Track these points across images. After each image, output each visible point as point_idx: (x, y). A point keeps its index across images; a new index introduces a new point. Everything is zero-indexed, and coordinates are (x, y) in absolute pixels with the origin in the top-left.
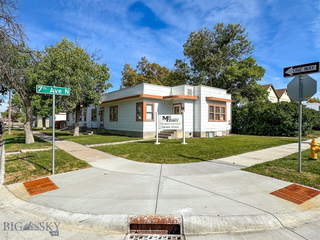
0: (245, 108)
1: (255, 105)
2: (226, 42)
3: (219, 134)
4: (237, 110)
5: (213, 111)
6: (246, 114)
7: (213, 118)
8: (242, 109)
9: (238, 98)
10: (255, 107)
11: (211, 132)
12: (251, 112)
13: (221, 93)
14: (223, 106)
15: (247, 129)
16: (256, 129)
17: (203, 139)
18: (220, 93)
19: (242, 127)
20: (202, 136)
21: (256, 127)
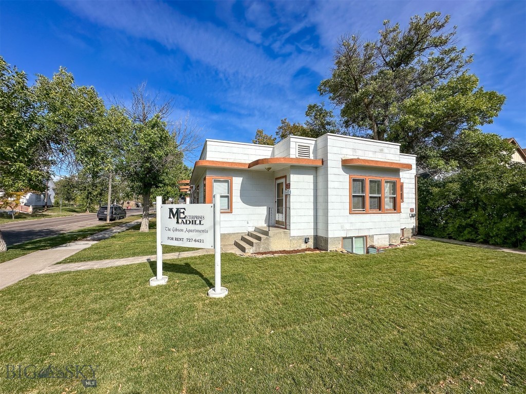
0: (451, 182)
1: (480, 175)
2: (406, 58)
3: (381, 242)
4: (430, 188)
5: (363, 191)
6: (454, 194)
7: (363, 207)
8: (442, 185)
9: (433, 162)
10: (479, 178)
11: (356, 237)
12: (467, 191)
13: (386, 150)
14: (393, 179)
15: (458, 227)
16: (481, 229)
17: (336, 254)
18: (382, 150)
19: (447, 223)
20: (331, 247)
21: (482, 224)
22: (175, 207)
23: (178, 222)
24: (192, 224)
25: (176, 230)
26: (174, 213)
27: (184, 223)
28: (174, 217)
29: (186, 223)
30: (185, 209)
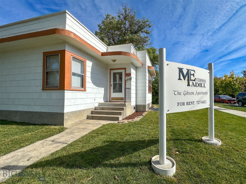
22: (185, 67)
23: (189, 85)
24: (200, 86)
25: (188, 93)
26: (185, 74)
27: (194, 86)
28: (184, 80)
29: (196, 86)
30: (194, 71)
